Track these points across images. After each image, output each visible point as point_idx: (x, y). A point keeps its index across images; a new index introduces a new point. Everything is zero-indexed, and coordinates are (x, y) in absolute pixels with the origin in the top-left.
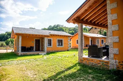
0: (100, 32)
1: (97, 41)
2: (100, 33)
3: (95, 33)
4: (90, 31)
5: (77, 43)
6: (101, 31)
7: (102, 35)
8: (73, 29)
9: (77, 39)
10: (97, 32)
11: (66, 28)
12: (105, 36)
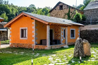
0: (68, 14)
1: (62, 32)
2: (69, 18)
3: (60, 17)
4: (52, 13)
5: (22, 36)
6: (71, 14)
7: (72, 20)
8: (26, 9)
9: (21, 28)
10: (63, 16)
11: (14, 7)
12: (77, 22)
